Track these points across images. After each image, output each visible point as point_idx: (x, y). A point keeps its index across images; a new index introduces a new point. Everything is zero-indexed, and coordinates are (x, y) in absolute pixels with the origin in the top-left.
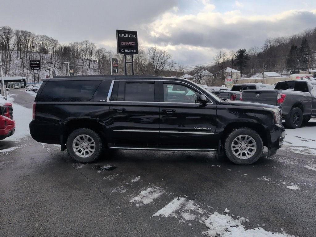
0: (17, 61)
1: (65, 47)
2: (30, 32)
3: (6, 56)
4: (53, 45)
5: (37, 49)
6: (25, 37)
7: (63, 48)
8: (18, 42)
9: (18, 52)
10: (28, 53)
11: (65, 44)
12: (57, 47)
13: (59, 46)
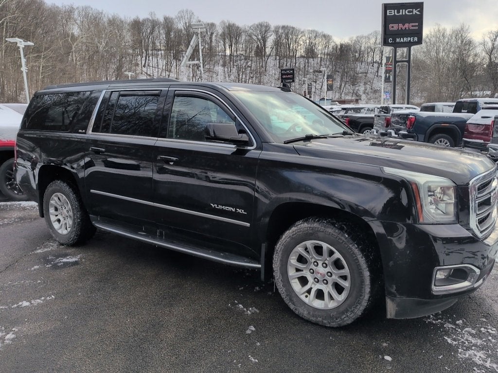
0: (274, 71)
1: (342, 45)
2: (294, 26)
3: (261, 64)
4: (324, 43)
5: (301, 52)
6: (287, 35)
7: (339, 47)
8: (277, 44)
9: (276, 59)
10: (289, 58)
11: (343, 41)
12: (331, 47)
13: (333, 44)
